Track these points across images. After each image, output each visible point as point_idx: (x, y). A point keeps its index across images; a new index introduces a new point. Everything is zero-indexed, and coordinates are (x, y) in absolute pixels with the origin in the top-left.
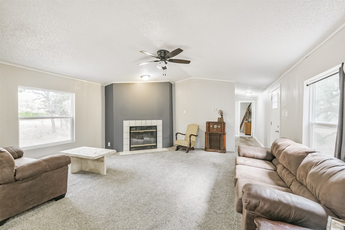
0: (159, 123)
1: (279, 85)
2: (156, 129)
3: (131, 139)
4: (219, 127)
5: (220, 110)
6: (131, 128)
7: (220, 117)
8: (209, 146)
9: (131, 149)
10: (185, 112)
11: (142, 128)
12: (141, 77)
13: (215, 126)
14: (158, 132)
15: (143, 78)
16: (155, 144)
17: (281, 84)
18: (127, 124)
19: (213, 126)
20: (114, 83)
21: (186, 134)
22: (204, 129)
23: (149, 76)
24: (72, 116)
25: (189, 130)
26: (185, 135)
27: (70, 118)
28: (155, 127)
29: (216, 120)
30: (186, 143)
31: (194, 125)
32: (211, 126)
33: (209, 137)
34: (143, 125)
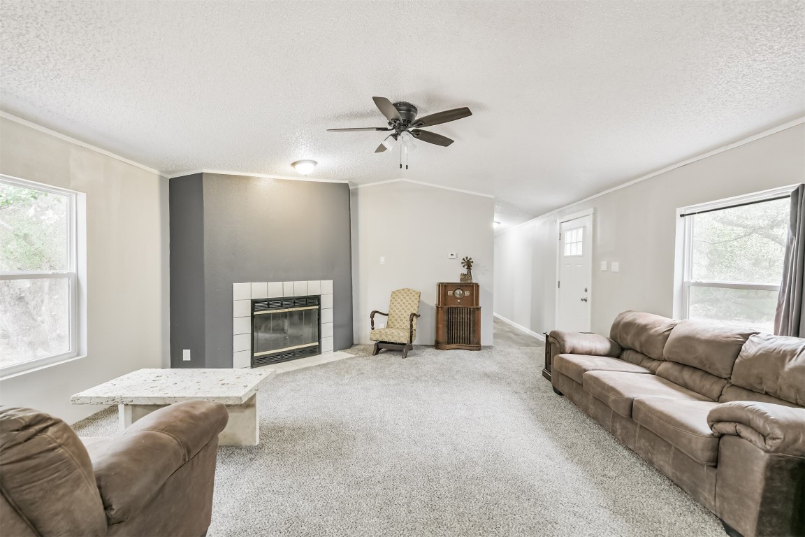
0: (324, 289)
1: (591, 211)
2: (319, 304)
3: (255, 334)
4: (467, 293)
5: (467, 258)
6: (254, 302)
7: (465, 271)
8: (447, 337)
9: (256, 362)
10: (382, 260)
11: (282, 302)
12: (294, 164)
13: (458, 292)
14: (323, 312)
15: (297, 166)
16: (317, 344)
17: (595, 210)
18: (244, 293)
19: (454, 293)
20: (204, 171)
21: (391, 314)
22: (432, 300)
23: (315, 163)
24: (75, 272)
25: (396, 303)
26: (387, 315)
27: (68, 276)
28: (316, 300)
29: (457, 280)
30: (402, 334)
31: (409, 290)
32: (450, 293)
33: (446, 318)
34: (286, 295)
